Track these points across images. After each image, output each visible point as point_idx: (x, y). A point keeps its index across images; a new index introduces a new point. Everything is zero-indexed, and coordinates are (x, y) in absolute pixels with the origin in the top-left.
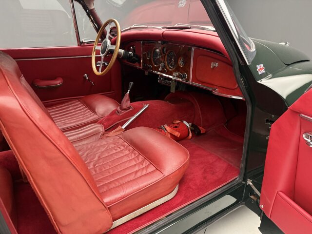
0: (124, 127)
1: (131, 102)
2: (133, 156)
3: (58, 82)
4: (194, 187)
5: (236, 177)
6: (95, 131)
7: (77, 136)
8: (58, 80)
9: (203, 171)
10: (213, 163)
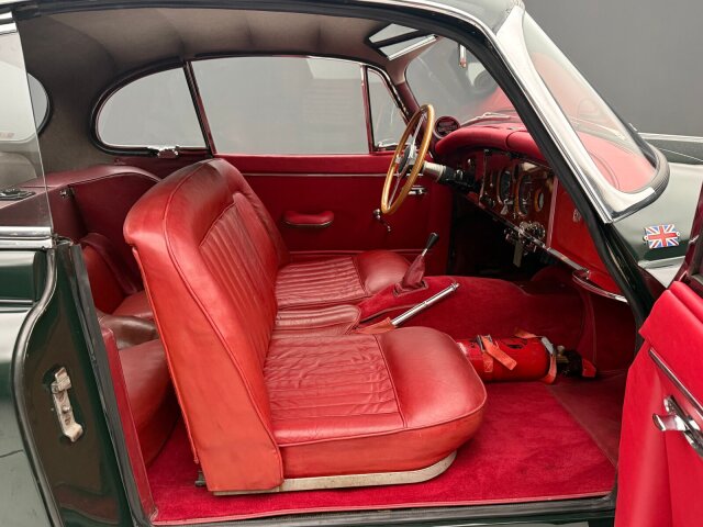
0: (395, 322)
1: (425, 275)
2: (377, 379)
3: (325, 220)
4: (483, 479)
5: (605, 493)
6: (343, 319)
7: (309, 320)
8: (324, 215)
9: (528, 455)
10: (567, 446)
